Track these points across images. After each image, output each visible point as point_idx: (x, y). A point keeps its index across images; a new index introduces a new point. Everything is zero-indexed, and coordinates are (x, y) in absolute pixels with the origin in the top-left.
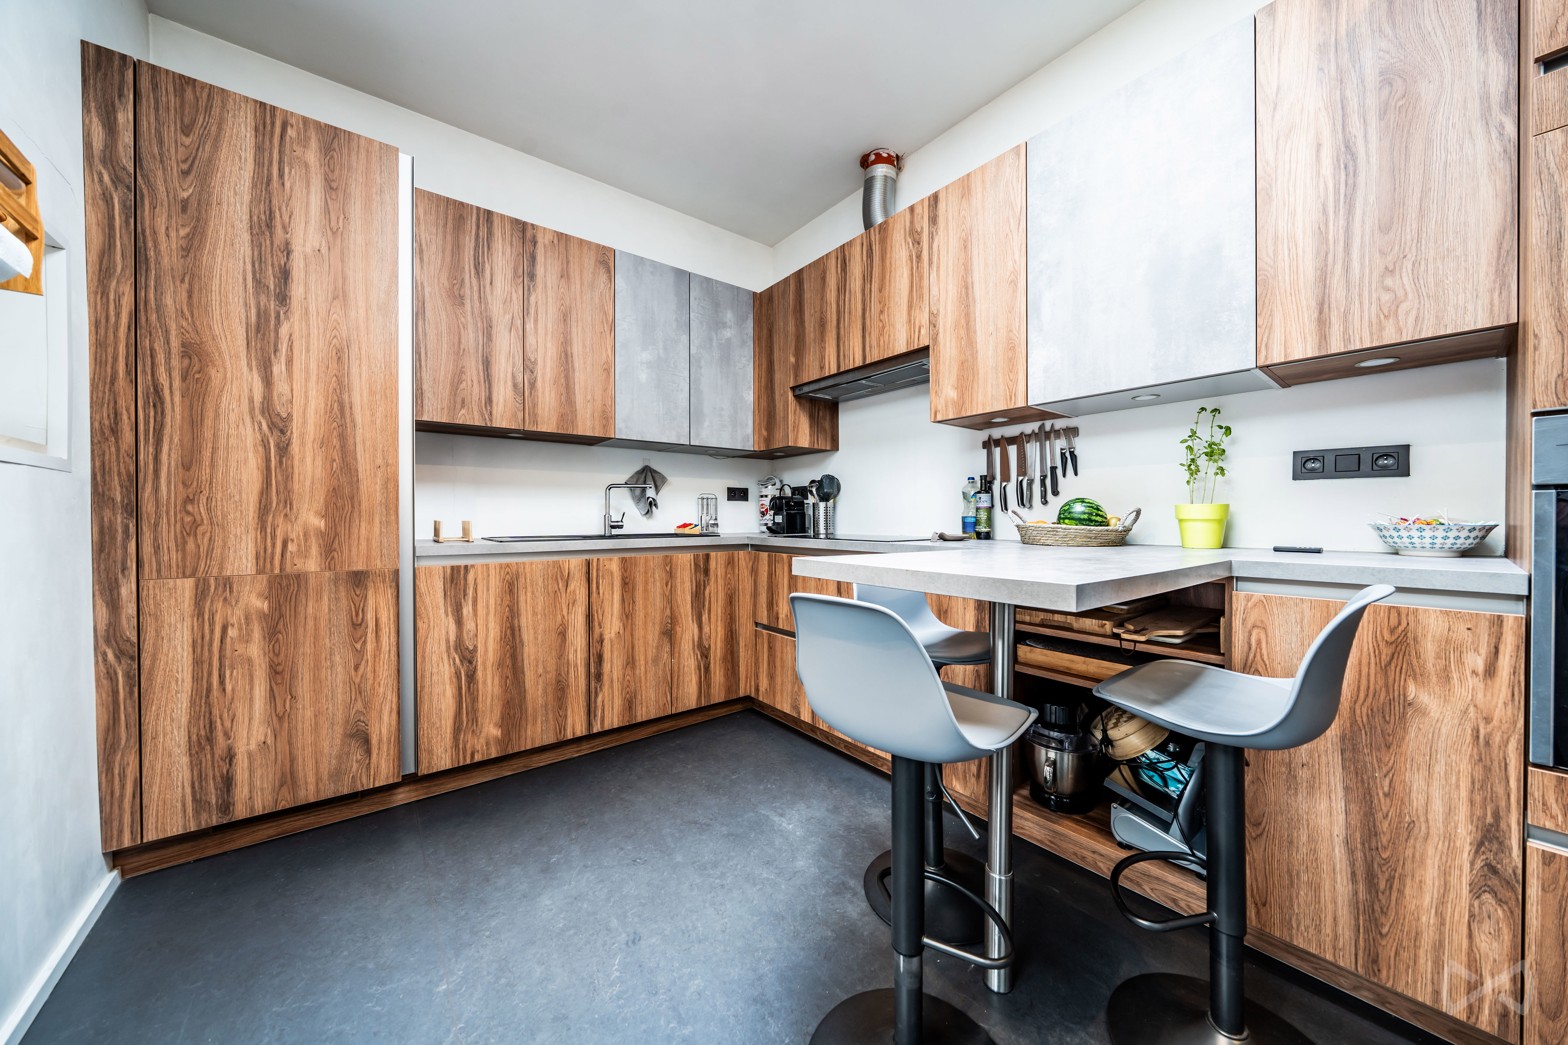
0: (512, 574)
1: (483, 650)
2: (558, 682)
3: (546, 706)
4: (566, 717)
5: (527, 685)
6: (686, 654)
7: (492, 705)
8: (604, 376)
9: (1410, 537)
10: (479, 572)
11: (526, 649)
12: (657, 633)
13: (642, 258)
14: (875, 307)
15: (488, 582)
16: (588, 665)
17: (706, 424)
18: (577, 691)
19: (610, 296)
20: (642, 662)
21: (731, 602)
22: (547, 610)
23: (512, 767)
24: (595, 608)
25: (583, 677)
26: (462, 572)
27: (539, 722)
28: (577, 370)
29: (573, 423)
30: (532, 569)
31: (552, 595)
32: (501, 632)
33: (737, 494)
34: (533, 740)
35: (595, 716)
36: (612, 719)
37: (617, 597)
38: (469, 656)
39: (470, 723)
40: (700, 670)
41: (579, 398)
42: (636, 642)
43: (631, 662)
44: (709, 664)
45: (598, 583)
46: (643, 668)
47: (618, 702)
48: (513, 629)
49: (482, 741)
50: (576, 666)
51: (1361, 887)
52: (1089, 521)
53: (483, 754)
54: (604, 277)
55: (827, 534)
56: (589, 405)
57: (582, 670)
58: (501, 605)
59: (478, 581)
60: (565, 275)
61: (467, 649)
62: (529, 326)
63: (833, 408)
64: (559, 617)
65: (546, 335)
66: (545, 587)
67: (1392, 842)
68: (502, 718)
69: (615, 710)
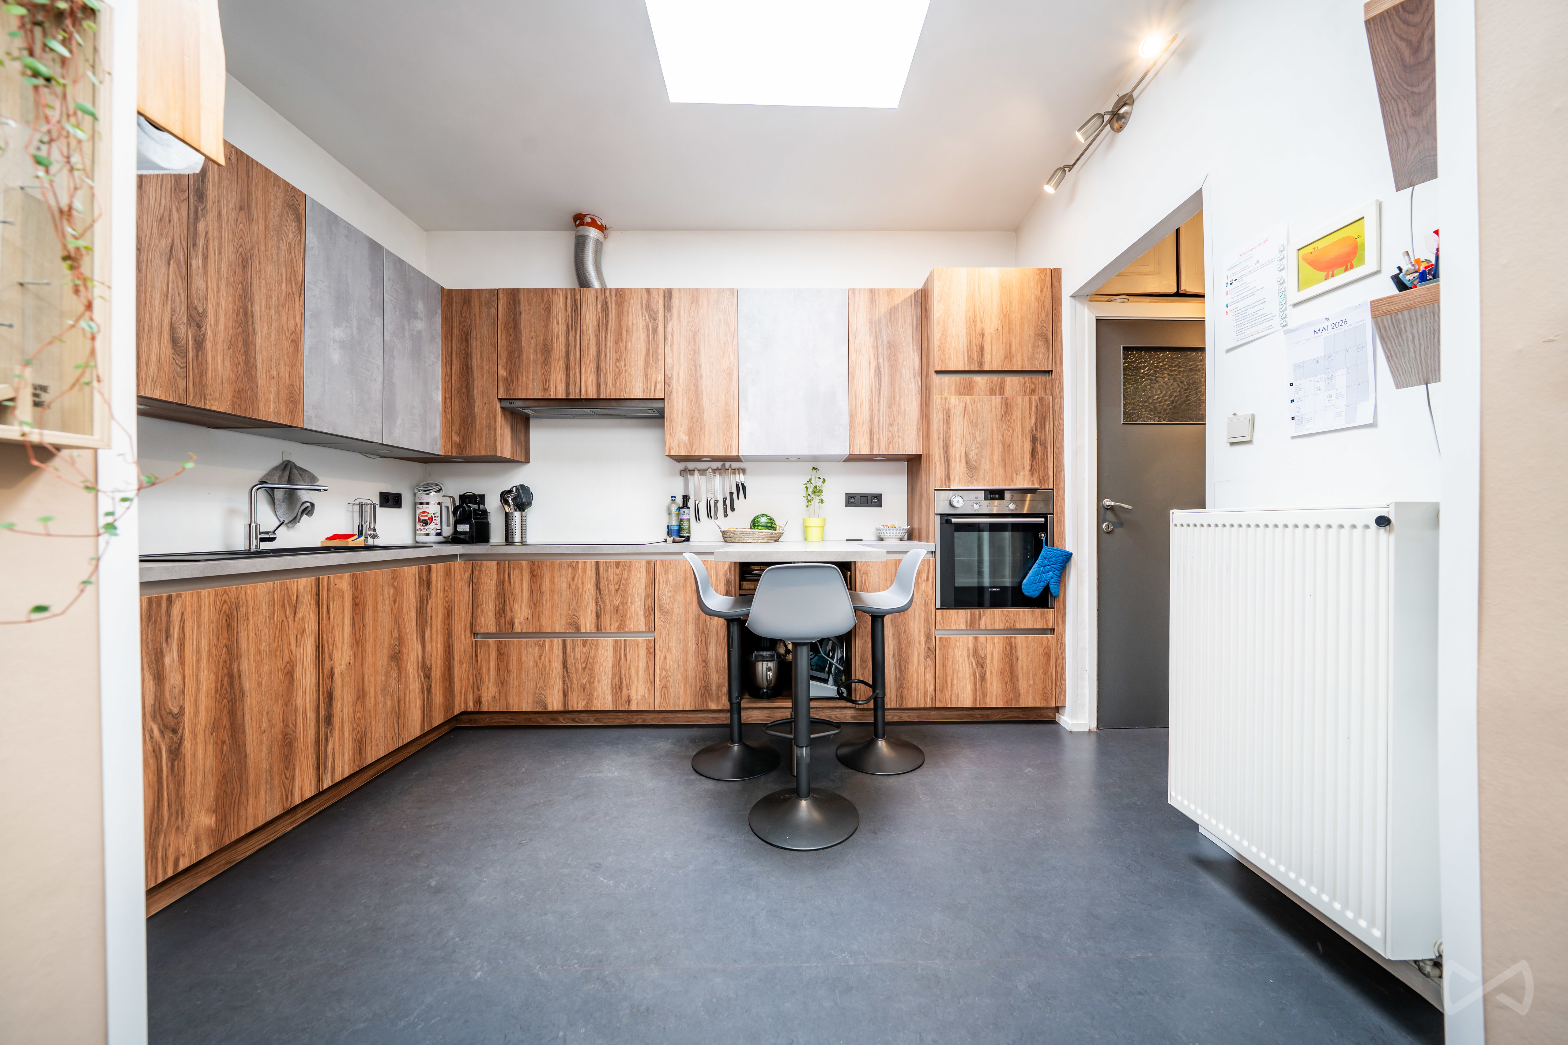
0: (231, 602)
1: (192, 711)
2: (285, 735)
3: (271, 771)
4: (293, 778)
5: (248, 748)
6: (411, 677)
7: (203, 784)
8: (292, 349)
9: (890, 533)
10: (188, 603)
11: (248, 700)
12: (386, 657)
13: (336, 216)
14: (610, 354)
15: (199, 616)
16: (318, 707)
17: (399, 422)
18: (305, 743)
19: (300, 251)
20: (372, 694)
21: (448, 616)
22: (272, 646)
23: (210, 870)
24: (325, 637)
25: (313, 723)
26: (164, 605)
27: (263, 792)
28: (259, 335)
29: (253, 403)
30: (255, 594)
31: (278, 625)
32: (217, 682)
33: (391, 500)
34: (255, 817)
35: (325, 768)
36: (343, 767)
37: (347, 621)
38: (171, 722)
39: (173, 819)
40: (423, 692)
41: (261, 371)
42: (366, 671)
43: (361, 696)
44: (431, 686)
45: (328, 606)
46: (372, 701)
47: (349, 746)
48: (231, 676)
49: (190, 838)
50: (305, 711)
51: (898, 672)
52: (767, 527)
53: (190, 857)
54: (292, 227)
55: (522, 542)
56: (273, 383)
57: (311, 715)
58: (216, 646)
59: (186, 615)
60: (245, 207)
61: (170, 713)
62: (196, 263)
63: (525, 421)
64: (287, 652)
65: (219, 280)
66: (271, 616)
67: (906, 650)
68: (217, 799)
69: (346, 757)
